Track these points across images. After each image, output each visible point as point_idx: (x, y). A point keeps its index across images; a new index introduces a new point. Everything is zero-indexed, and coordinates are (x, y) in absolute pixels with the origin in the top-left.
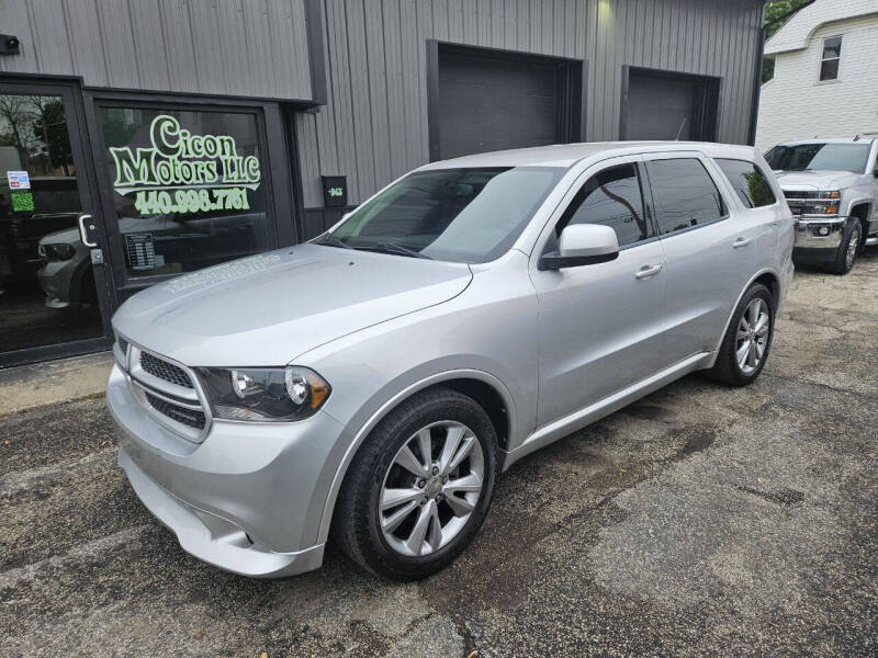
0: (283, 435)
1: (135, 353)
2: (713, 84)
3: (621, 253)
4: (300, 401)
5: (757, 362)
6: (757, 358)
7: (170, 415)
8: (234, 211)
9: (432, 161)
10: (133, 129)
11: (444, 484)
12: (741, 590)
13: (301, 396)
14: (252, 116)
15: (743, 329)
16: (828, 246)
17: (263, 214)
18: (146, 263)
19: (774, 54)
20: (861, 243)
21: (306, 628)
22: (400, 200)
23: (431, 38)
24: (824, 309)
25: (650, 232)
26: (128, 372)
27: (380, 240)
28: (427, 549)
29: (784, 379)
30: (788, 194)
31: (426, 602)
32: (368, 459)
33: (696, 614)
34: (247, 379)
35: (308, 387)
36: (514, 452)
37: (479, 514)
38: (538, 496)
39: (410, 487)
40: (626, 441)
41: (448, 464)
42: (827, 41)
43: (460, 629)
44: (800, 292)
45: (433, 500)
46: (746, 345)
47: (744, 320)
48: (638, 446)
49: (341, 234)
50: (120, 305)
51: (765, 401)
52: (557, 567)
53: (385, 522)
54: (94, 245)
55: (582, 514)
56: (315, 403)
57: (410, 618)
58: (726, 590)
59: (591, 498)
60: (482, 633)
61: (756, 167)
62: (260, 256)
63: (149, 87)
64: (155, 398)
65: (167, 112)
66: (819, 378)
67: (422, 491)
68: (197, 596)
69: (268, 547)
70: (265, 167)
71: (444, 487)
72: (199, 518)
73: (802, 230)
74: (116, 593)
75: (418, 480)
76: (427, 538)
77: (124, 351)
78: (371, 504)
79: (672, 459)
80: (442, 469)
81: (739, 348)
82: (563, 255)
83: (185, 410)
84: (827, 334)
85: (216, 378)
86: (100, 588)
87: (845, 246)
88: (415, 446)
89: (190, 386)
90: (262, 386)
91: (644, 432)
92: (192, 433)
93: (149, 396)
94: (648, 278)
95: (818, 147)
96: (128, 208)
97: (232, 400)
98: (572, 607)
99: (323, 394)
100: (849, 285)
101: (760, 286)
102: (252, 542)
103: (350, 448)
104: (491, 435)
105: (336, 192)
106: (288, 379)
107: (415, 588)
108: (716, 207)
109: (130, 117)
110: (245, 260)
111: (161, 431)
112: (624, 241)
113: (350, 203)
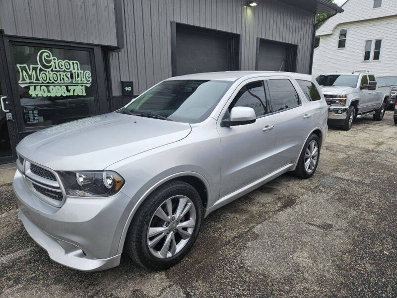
0: (101, 203)
1: (28, 164)
2: (295, 47)
3: (257, 120)
4: (110, 187)
5: (313, 168)
6: (313, 166)
7: (45, 194)
8: (78, 96)
9: (173, 76)
10: (29, 56)
11: (177, 224)
12: (307, 268)
13: (110, 185)
14: (88, 52)
15: (308, 154)
16: (341, 118)
17: (93, 98)
18: (34, 120)
19: (319, 36)
20: (355, 117)
21: (112, 295)
22: (158, 93)
23: (173, 20)
24: (340, 145)
25: (269, 111)
26: (23, 173)
27: (149, 111)
28: (169, 255)
29: (324, 175)
30: (325, 96)
31: (168, 280)
32: (142, 214)
33: (289, 280)
34: (84, 176)
35: (114, 180)
36: (209, 209)
37: (193, 238)
38: (220, 228)
39: (162, 226)
40: (258, 203)
41: (179, 215)
42: (341, 32)
43: (184, 292)
44: (331, 138)
45: (172, 232)
46: (309, 160)
47: (308, 150)
48: (263, 205)
49: (131, 108)
50: (20, 140)
51: (316, 185)
52: (228, 261)
53: (150, 243)
54: (8, 111)
55: (240, 236)
56: (117, 188)
57: (161, 288)
58: (301, 269)
59: (243, 229)
60: (195, 293)
61: (312, 84)
62: (91, 118)
63: (37, 36)
64: (37, 186)
65: (46, 48)
66: (338, 175)
67: (168, 228)
68: (58, 281)
69: (93, 256)
70: (94, 76)
71: (178, 226)
72: (59, 244)
73: (331, 111)
74: (17, 281)
75: (165, 223)
76: (169, 250)
77: (22, 163)
78: (143, 234)
79: (278, 211)
80: (177, 218)
81: (306, 162)
82: (232, 120)
83: (52, 192)
84: (341, 156)
85: (68, 176)
86: (9, 279)
87: (348, 118)
88: (164, 207)
89: (56, 180)
90: (91, 180)
91: (266, 199)
92: (56, 203)
93: (33, 184)
94: (268, 131)
95: (337, 76)
96: (25, 93)
97: (76, 187)
98: (235, 279)
99: (121, 184)
100: (350, 135)
101: (314, 135)
102: (85, 255)
103: (133, 209)
104: (199, 202)
105: (128, 89)
106: (104, 176)
107: (163, 273)
108: (296, 100)
109: (27, 50)
110: (84, 120)
111: (40, 202)
112: (258, 115)
113: (135, 94)
